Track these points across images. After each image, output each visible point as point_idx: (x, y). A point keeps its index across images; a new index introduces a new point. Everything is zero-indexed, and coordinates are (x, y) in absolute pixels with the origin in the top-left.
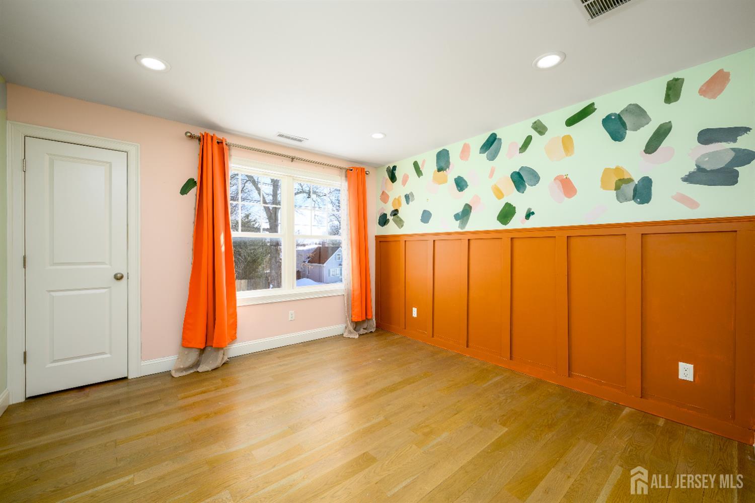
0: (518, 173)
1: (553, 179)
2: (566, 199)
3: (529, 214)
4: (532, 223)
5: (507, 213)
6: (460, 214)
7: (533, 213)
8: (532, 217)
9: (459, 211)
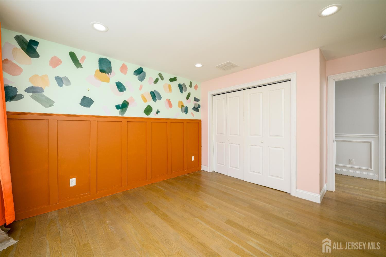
0: (153, 92)
1: (166, 100)
2: (170, 108)
3: (158, 112)
4: (159, 116)
5: (148, 110)
6: (120, 106)
7: (159, 112)
8: (159, 113)
9: (120, 104)
